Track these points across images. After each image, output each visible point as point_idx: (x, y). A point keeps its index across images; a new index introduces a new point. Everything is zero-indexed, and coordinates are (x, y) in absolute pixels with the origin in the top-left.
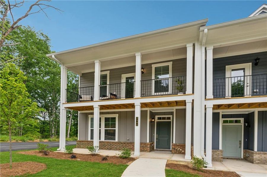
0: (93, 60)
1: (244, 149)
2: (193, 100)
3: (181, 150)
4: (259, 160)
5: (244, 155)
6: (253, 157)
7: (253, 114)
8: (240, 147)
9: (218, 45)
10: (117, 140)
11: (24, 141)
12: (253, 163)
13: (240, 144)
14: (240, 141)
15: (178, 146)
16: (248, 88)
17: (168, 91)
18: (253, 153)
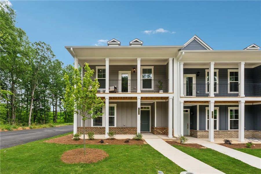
0: (104, 58)
1: (190, 129)
2: (173, 97)
3: (160, 131)
4: (200, 136)
5: (190, 133)
6: (197, 134)
7: (196, 106)
8: (188, 128)
9: (186, 62)
10: (115, 126)
11: (10, 130)
12: (197, 138)
13: (188, 126)
14: (188, 124)
15: (158, 129)
16: (194, 90)
17: (151, 88)
18: (197, 132)
